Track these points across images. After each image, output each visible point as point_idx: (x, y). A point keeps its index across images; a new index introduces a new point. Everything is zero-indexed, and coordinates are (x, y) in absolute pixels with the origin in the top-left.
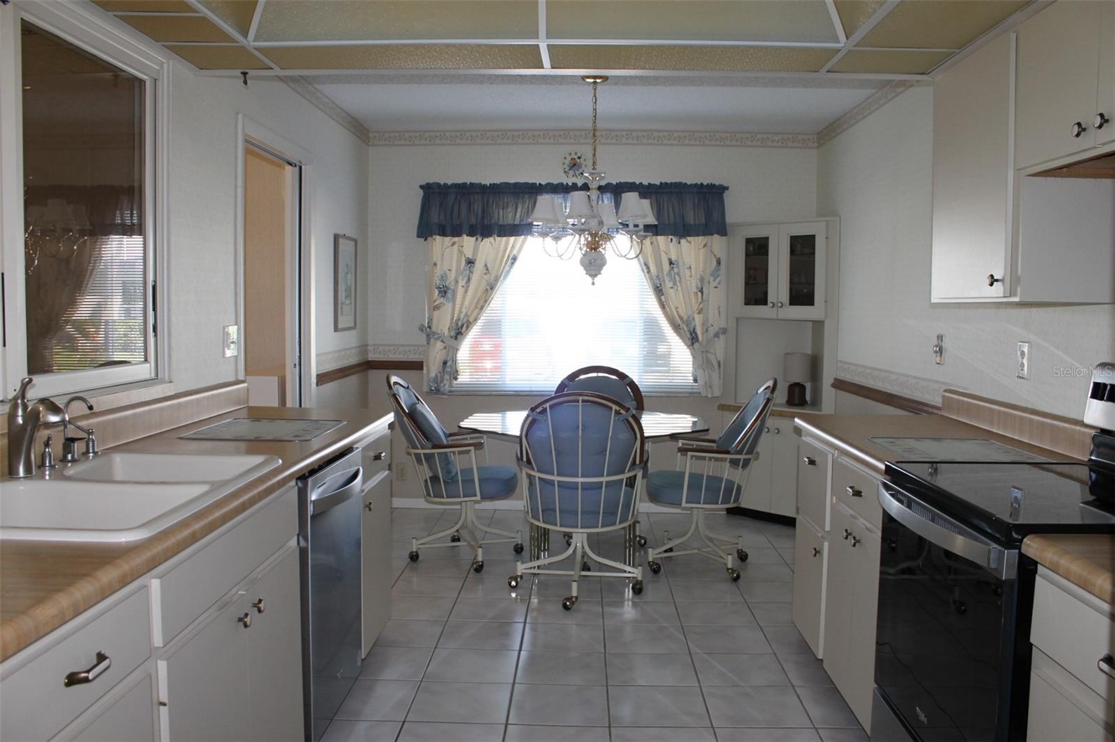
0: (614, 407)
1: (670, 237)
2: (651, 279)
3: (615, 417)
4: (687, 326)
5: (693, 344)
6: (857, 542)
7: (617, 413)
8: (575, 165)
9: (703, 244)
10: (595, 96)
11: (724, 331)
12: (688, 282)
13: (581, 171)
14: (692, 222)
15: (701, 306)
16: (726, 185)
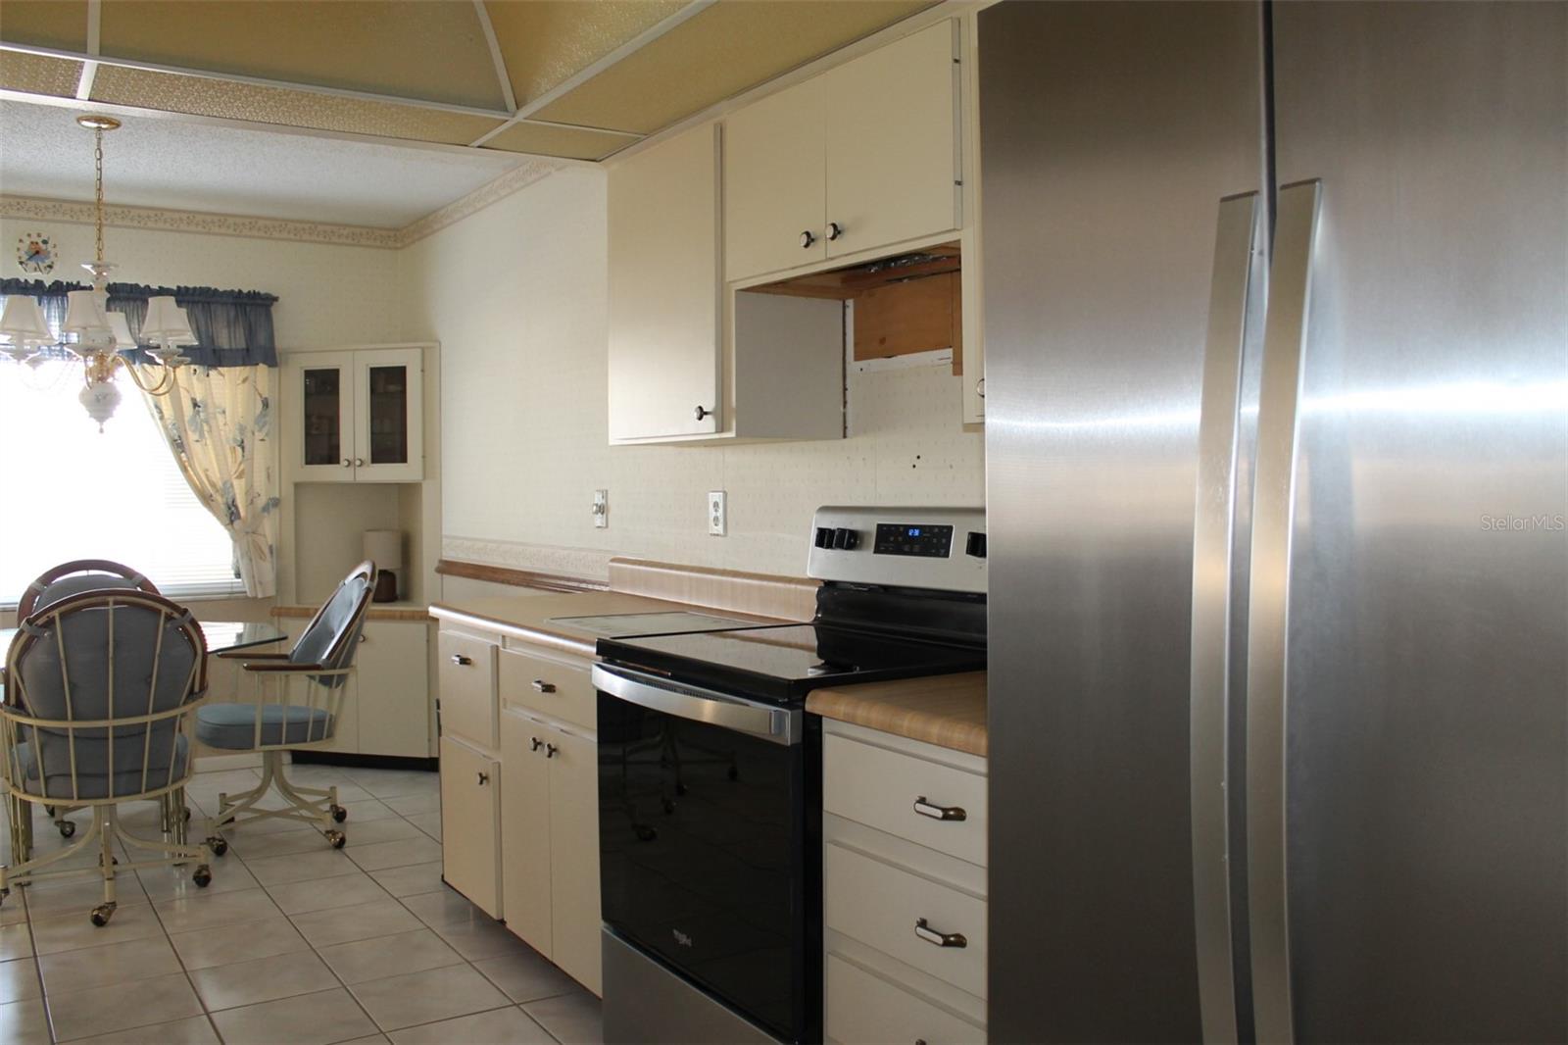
0: (164, 609)
1: (193, 367)
2: (165, 427)
3: (165, 622)
4: (222, 496)
5: (232, 522)
6: (552, 751)
7: (169, 618)
8: (37, 252)
9: (241, 379)
10: (99, 149)
11: (275, 503)
12: (222, 433)
13: (48, 262)
14: (226, 346)
15: (242, 467)
16: (275, 294)
